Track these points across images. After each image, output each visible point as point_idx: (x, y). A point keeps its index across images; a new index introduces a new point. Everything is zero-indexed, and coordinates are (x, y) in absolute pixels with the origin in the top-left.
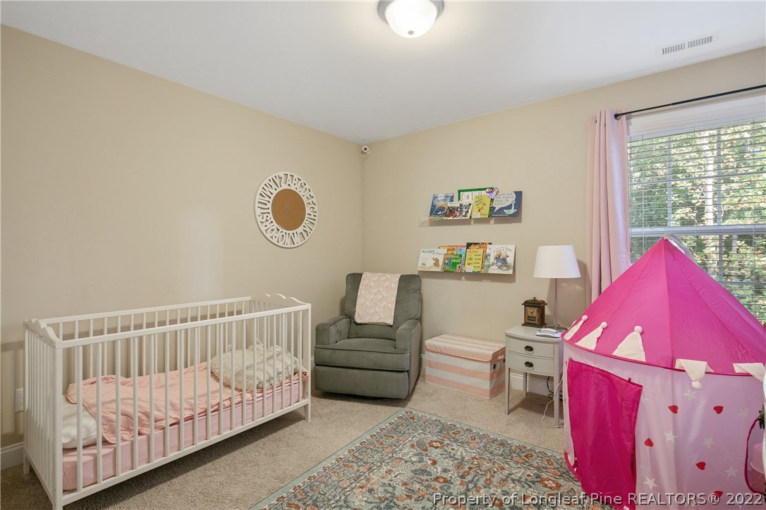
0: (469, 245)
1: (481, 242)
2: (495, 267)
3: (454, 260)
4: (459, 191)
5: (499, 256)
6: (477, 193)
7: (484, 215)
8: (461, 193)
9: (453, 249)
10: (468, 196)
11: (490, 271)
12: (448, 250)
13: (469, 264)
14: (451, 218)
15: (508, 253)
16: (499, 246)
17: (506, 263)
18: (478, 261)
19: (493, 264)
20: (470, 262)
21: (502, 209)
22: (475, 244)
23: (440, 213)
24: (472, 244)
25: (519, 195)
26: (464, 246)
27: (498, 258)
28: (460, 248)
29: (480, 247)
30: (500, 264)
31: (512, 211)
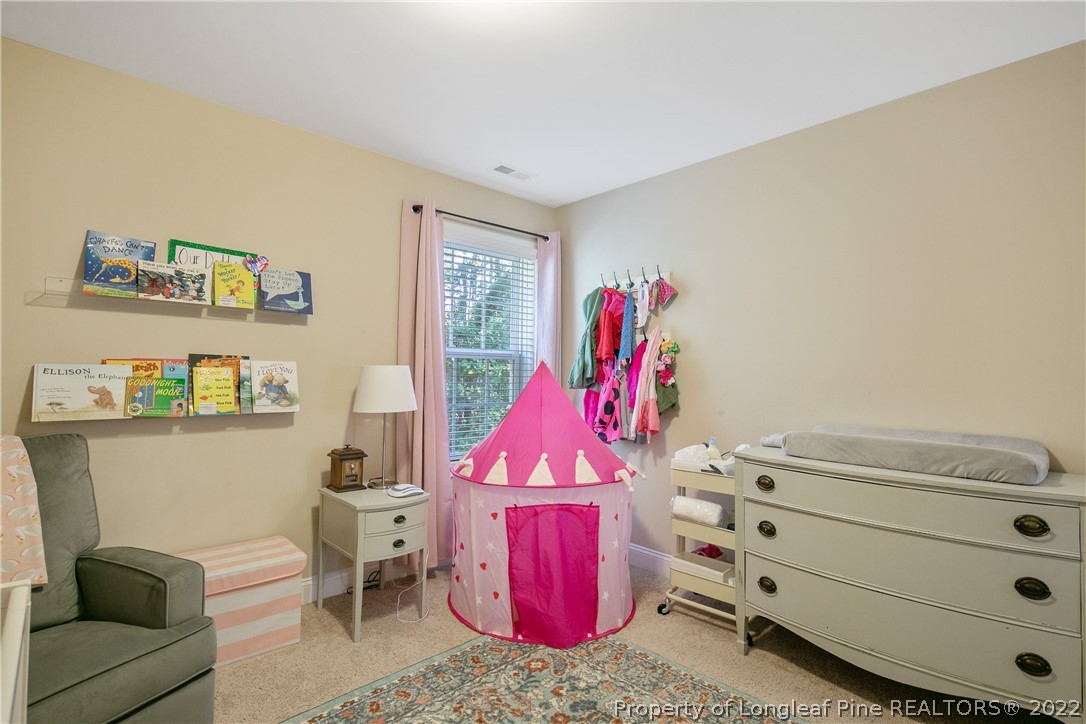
0: (194, 360)
1: (224, 353)
2: (264, 401)
3: (160, 392)
4: (173, 244)
5: (271, 382)
6: (218, 256)
7: (243, 302)
8: (178, 248)
9: (151, 367)
10: (195, 258)
11: (257, 410)
12: (136, 368)
13: (204, 398)
14: (160, 297)
15: (287, 376)
16: (267, 363)
17: (285, 393)
18: (225, 391)
19: (261, 396)
20: (205, 393)
21: (280, 298)
22: (211, 357)
23: (117, 280)
24: (202, 357)
25: (306, 278)
26: (181, 361)
27: (268, 384)
28: (171, 364)
29: (223, 365)
30: (273, 395)
31: (301, 304)
